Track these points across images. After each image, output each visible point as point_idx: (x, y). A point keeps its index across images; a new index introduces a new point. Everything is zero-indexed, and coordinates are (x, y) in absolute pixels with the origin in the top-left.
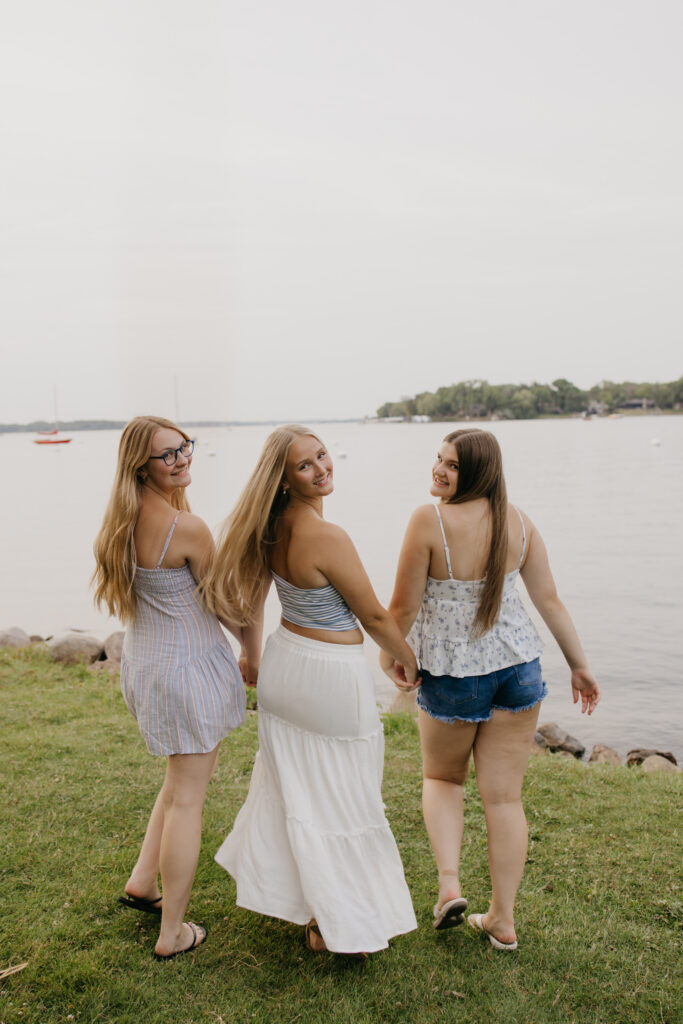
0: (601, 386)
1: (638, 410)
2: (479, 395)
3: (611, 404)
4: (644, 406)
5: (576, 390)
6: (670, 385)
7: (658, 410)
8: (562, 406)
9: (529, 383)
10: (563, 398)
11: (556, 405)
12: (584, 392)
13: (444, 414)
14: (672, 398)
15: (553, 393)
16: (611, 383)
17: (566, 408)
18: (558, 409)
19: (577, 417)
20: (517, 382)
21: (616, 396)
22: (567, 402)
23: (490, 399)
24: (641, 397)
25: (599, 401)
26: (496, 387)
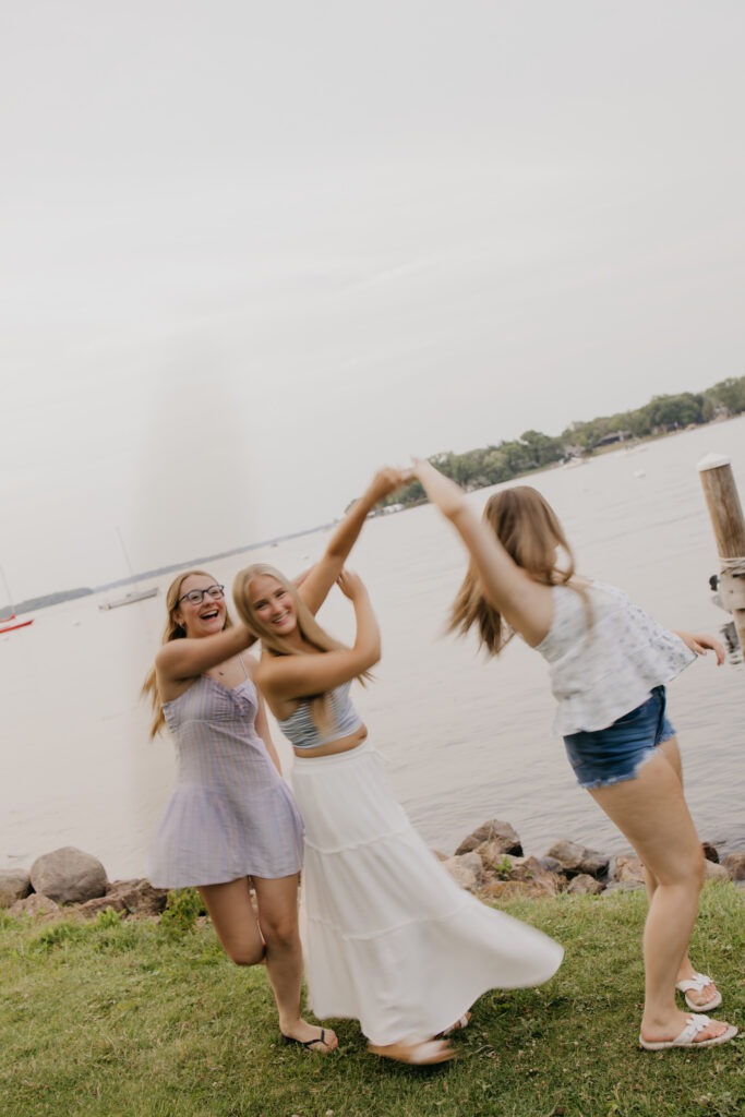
0: (572, 428)
1: (616, 443)
2: (448, 469)
3: (587, 445)
4: (622, 438)
5: (547, 438)
6: (642, 410)
7: (637, 439)
8: (537, 459)
9: (497, 444)
10: (536, 450)
11: (531, 459)
12: (556, 439)
13: (417, 498)
14: (647, 424)
15: (525, 448)
16: (581, 423)
17: (542, 460)
18: (534, 463)
19: (556, 467)
20: (484, 446)
21: (590, 436)
22: (541, 453)
23: (460, 469)
24: (616, 431)
25: (574, 446)
26: (463, 456)
